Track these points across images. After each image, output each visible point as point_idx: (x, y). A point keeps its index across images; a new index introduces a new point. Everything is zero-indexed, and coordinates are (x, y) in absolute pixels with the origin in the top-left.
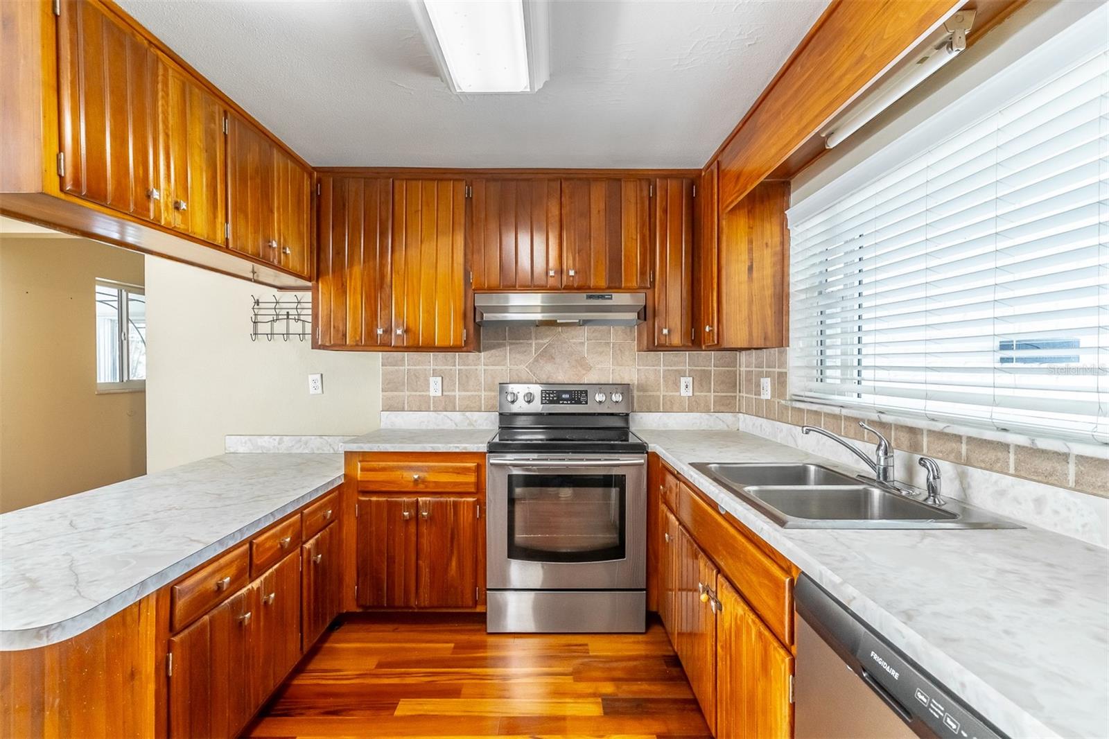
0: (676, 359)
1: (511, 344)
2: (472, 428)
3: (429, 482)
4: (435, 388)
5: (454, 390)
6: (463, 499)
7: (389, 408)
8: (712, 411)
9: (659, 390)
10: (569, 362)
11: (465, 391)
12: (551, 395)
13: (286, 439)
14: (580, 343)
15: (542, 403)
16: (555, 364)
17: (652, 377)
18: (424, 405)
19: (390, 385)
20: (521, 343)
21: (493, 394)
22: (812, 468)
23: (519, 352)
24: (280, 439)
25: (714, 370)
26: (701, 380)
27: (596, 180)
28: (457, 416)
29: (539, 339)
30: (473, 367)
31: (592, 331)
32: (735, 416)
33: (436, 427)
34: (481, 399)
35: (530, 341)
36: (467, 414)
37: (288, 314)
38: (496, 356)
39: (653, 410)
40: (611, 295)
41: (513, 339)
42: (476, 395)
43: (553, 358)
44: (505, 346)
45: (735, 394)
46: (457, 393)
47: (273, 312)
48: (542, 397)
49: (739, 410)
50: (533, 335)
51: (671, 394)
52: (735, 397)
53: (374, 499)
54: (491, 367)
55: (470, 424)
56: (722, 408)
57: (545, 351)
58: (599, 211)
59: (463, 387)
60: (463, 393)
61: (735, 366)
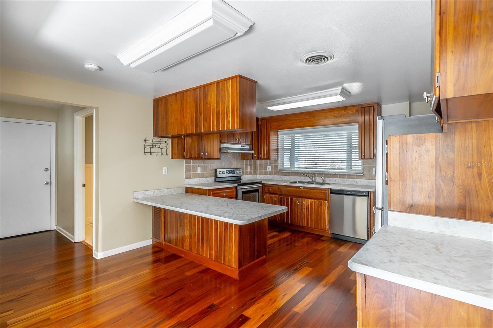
0: (247, 162)
4: (199, 171)
7: (187, 177)
8: (252, 174)
10: (228, 162)
12: (228, 172)
14: (230, 157)
16: (225, 163)
17: (243, 166)
18: (196, 176)
19: (187, 170)
21: (212, 172)
24: (154, 191)
25: (253, 164)
26: (251, 167)
28: (204, 179)
30: (208, 164)
33: (200, 183)
34: (210, 174)
36: (207, 178)
37: (156, 146)
39: (244, 175)
46: (204, 172)
49: (257, 174)
51: (246, 170)
52: (256, 170)
54: (212, 164)
55: (208, 181)
59: (206, 170)
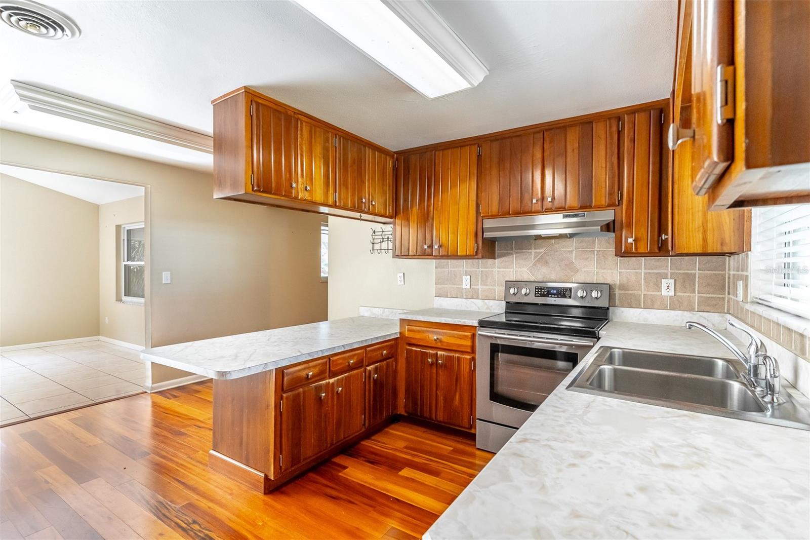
0: (658, 264)
1: (517, 253)
2: (489, 311)
3: (444, 342)
4: (466, 283)
5: (478, 285)
6: (463, 356)
7: (438, 295)
8: (696, 310)
9: (640, 290)
10: (560, 266)
11: (485, 285)
12: (543, 291)
13: (386, 310)
14: (569, 251)
15: (535, 296)
16: (549, 267)
17: (633, 278)
18: (460, 294)
19: (440, 280)
20: (524, 252)
21: (501, 288)
22: (720, 363)
23: (522, 259)
24: (384, 310)
25: (698, 273)
26: (684, 282)
27: (571, 126)
28: (479, 302)
29: (537, 249)
30: (490, 269)
31: (579, 241)
32: (722, 317)
33: (467, 309)
34: (495, 291)
35: (530, 251)
36: (486, 301)
37: (388, 238)
38: (506, 262)
39: (634, 306)
40: (584, 214)
41: (518, 250)
42: (492, 289)
43: (547, 263)
44: (512, 254)
45: (723, 296)
46: (480, 287)
47: (381, 237)
48: (536, 291)
49: (728, 310)
50: (533, 245)
51: (653, 293)
52: (724, 299)
53: (414, 349)
54: (502, 270)
55: (488, 308)
56: (707, 308)
57: (541, 258)
58: (573, 150)
59: (484, 283)
60: (484, 287)
61: (724, 270)
